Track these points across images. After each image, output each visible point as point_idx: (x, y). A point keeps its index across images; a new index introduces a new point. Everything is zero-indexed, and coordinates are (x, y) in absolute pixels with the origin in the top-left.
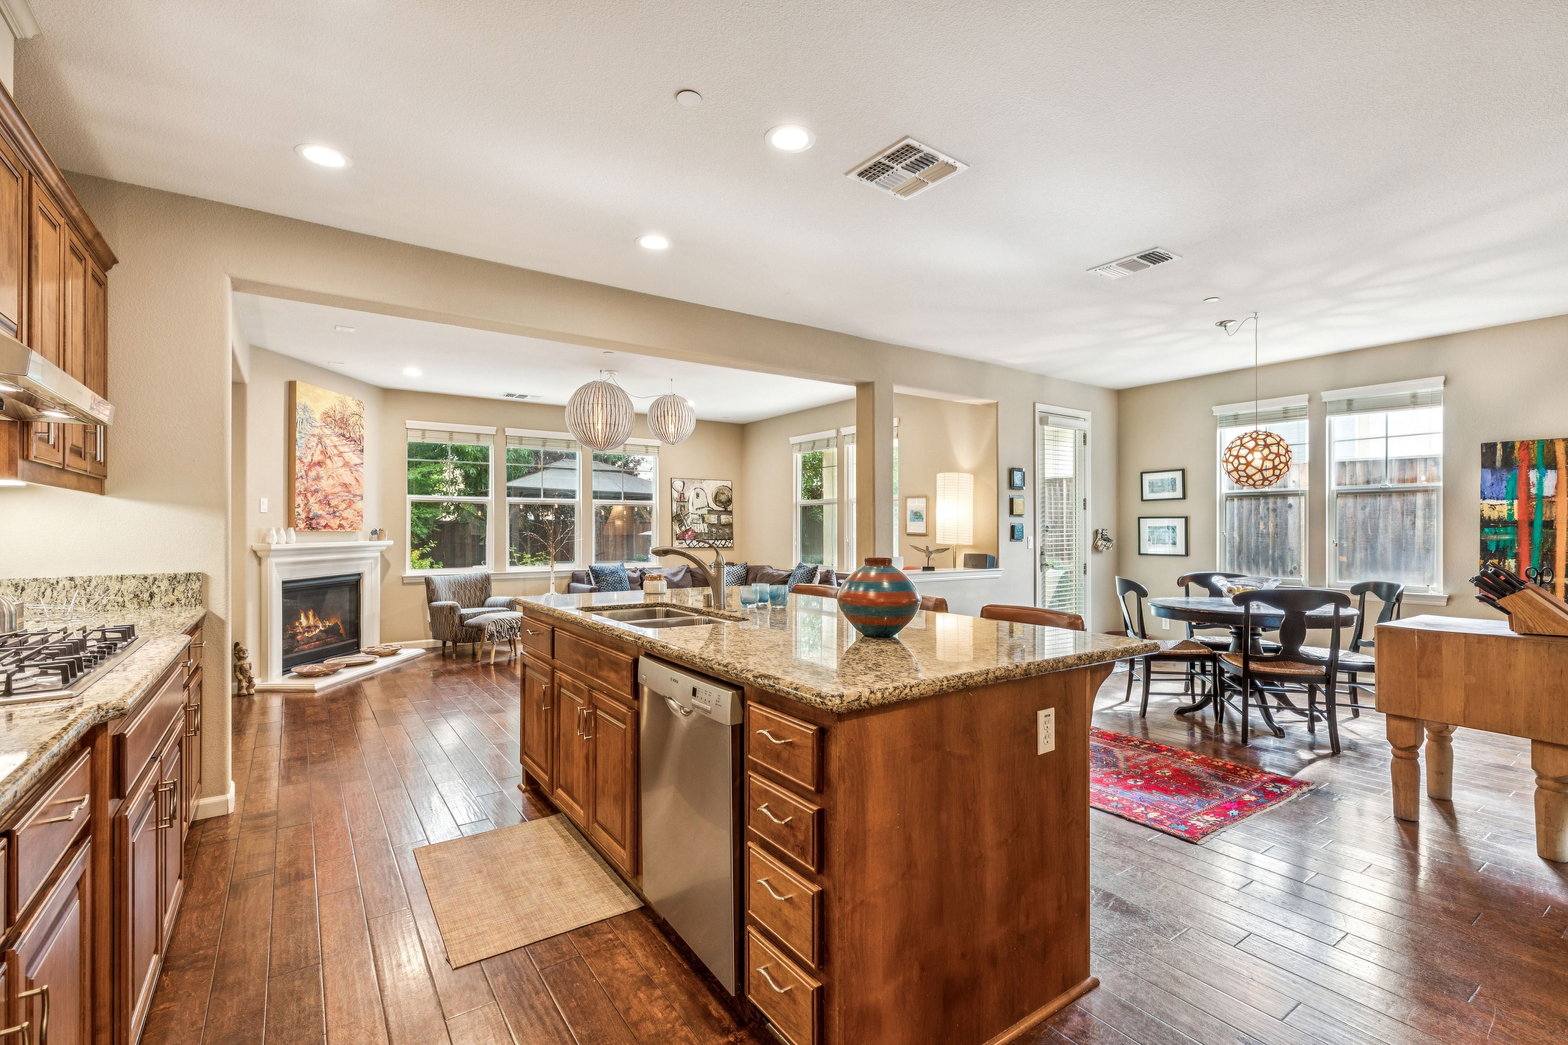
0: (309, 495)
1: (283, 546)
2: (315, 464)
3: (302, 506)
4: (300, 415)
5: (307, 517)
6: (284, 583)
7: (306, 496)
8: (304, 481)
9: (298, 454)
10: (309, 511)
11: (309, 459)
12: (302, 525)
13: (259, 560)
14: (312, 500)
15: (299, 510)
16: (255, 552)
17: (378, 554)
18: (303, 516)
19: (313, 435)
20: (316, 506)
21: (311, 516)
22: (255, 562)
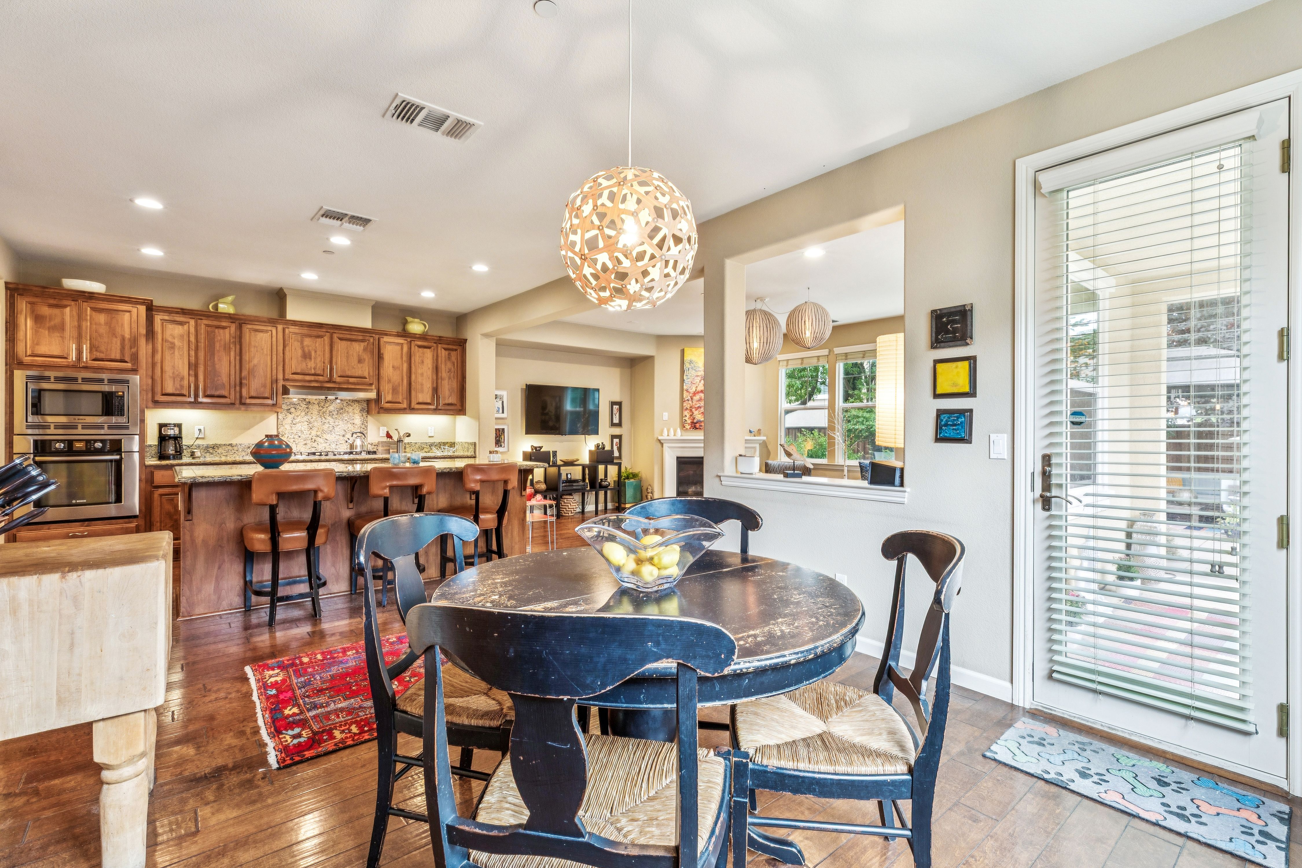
0: (693, 410)
1: (672, 437)
2: (698, 392)
3: (688, 416)
4: (687, 365)
5: (692, 423)
6: (677, 458)
7: (691, 410)
8: (690, 402)
9: (685, 387)
10: (694, 418)
11: (694, 389)
12: (688, 427)
13: (662, 444)
14: (696, 413)
15: (686, 419)
16: (659, 440)
17: (757, 446)
18: (689, 421)
19: (697, 376)
20: (700, 416)
21: (695, 421)
22: (660, 445)
